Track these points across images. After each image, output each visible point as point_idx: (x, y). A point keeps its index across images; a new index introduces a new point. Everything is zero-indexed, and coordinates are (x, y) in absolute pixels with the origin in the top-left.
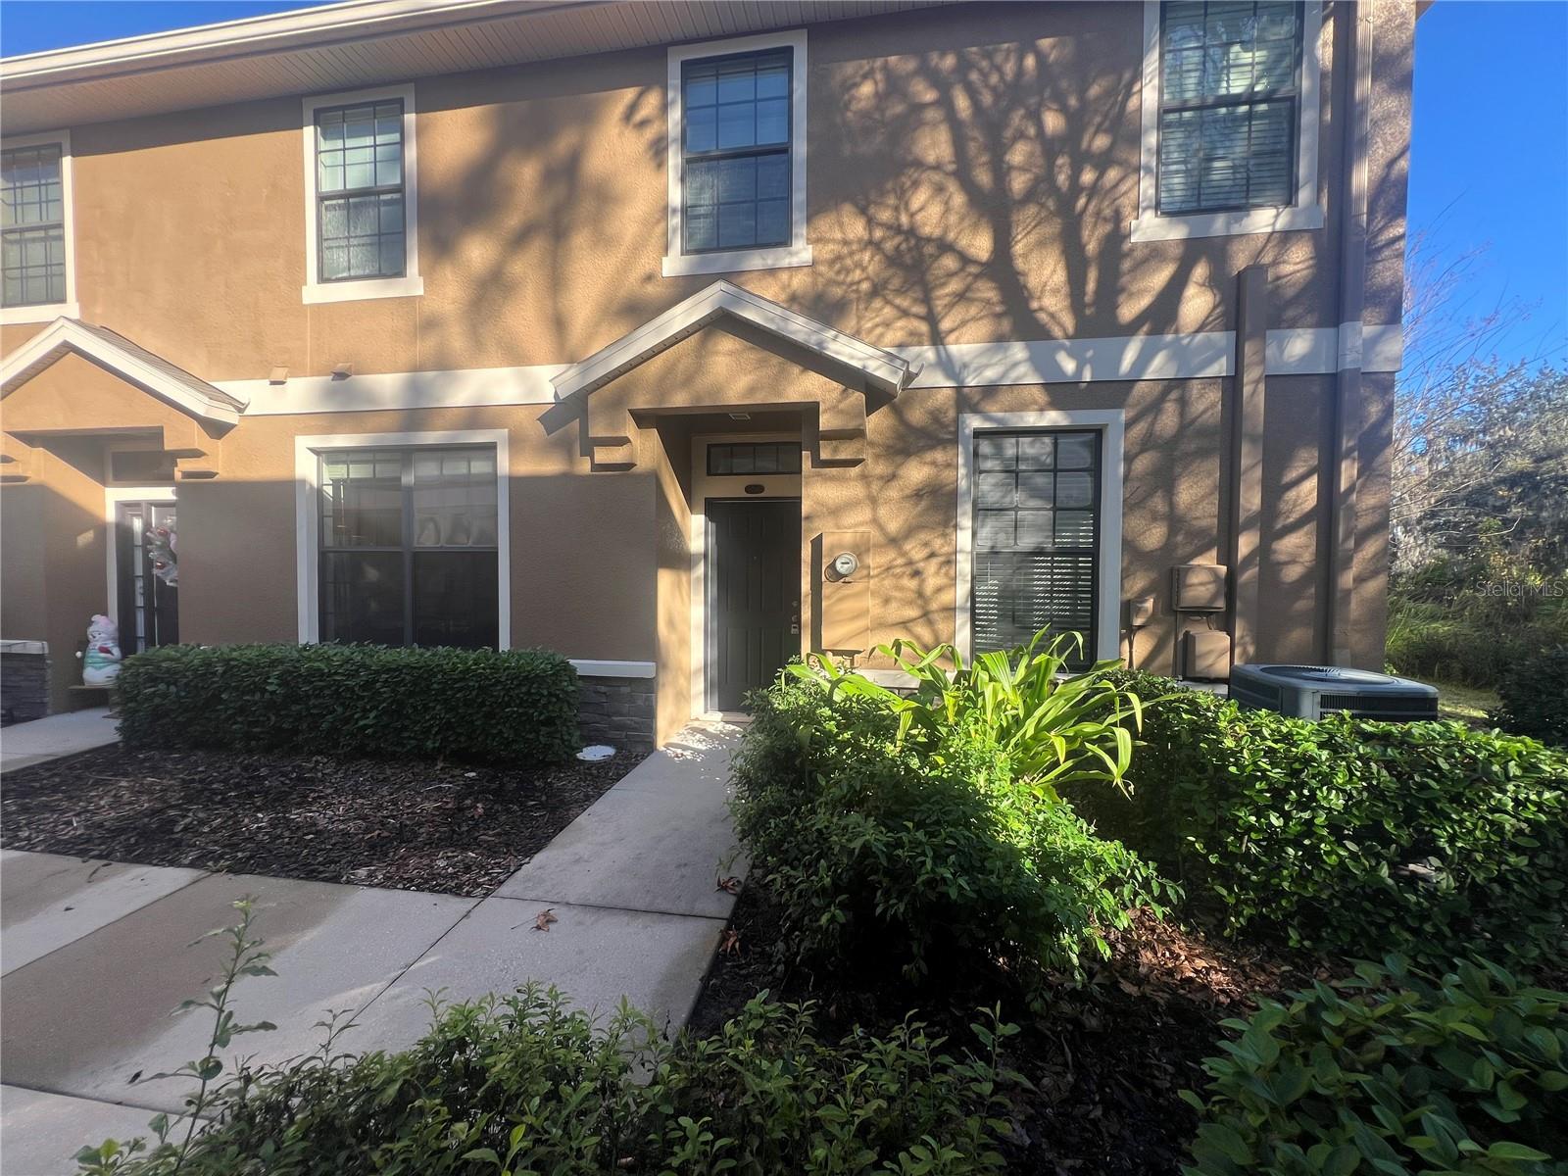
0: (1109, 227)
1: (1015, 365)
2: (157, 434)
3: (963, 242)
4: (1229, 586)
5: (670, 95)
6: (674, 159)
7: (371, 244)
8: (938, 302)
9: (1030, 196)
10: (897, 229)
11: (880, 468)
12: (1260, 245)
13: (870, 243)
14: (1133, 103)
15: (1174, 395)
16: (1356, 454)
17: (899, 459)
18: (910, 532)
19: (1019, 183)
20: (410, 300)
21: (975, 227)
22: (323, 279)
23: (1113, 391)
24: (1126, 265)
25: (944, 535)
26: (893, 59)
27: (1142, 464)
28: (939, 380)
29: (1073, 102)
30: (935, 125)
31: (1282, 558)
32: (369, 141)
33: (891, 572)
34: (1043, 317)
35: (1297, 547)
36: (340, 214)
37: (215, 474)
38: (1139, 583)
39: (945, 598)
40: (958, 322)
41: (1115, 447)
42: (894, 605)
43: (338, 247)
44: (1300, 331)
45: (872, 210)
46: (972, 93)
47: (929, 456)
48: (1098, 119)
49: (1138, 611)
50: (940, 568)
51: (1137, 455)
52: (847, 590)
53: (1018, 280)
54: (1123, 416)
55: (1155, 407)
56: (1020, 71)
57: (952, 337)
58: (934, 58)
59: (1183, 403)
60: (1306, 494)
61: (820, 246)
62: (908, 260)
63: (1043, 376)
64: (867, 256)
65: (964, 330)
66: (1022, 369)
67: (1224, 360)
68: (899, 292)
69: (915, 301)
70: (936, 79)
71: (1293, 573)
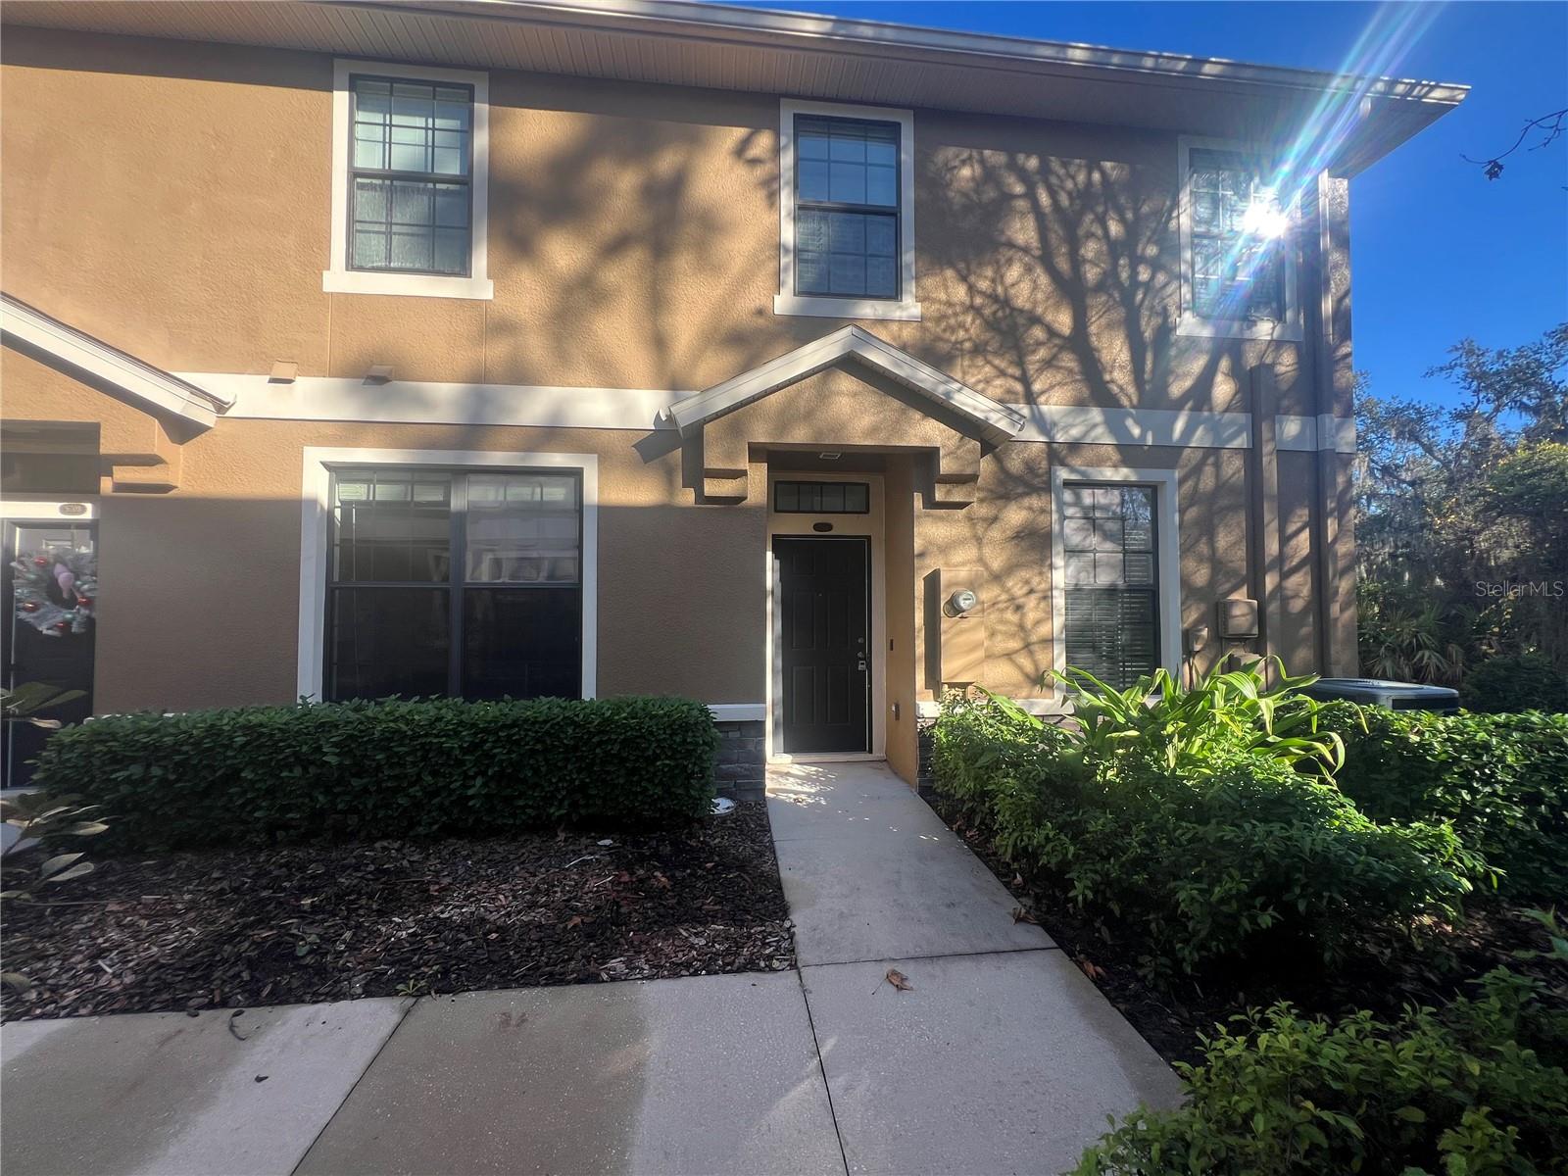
0: (1160, 320)
1: (1095, 426)
2: (91, 433)
3: (1049, 317)
4: (1261, 615)
5: (783, 140)
6: (787, 200)
7: (423, 235)
8: (1031, 367)
9: (1100, 287)
10: (994, 298)
11: (982, 510)
12: (1263, 348)
13: (972, 308)
14: (1173, 224)
15: (1211, 460)
16: (1336, 514)
17: (1000, 503)
18: (1010, 569)
19: (1091, 274)
20: (475, 304)
21: (1057, 306)
22: (352, 265)
23: (1167, 454)
24: (1173, 352)
25: (1041, 573)
26: (987, 153)
27: (1192, 513)
28: (1032, 434)
29: (1129, 215)
30: (1023, 214)
31: (1290, 593)
32: (420, 122)
33: (996, 607)
34: (1115, 389)
35: (1300, 584)
36: (379, 197)
37: (171, 488)
38: (1193, 616)
39: (1044, 630)
40: (1047, 386)
41: (1171, 499)
42: (999, 637)
43: (374, 232)
44: (1292, 417)
45: (972, 279)
46: (1053, 194)
47: (1026, 502)
48: (1148, 234)
49: (1197, 638)
50: (1038, 604)
51: (1187, 508)
52: (964, 624)
53: (1093, 355)
54: (1177, 474)
55: (1197, 470)
56: (1089, 182)
57: (1042, 399)
58: (1021, 158)
59: (1217, 465)
60: (1303, 543)
61: (927, 304)
62: (1004, 326)
63: (1117, 440)
64: (969, 319)
65: (1052, 393)
66: (1100, 430)
67: (1245, 435)
68: (995, 353)
69: (1011, 362)
70: (1024, 176)
71: (1297, 605)
